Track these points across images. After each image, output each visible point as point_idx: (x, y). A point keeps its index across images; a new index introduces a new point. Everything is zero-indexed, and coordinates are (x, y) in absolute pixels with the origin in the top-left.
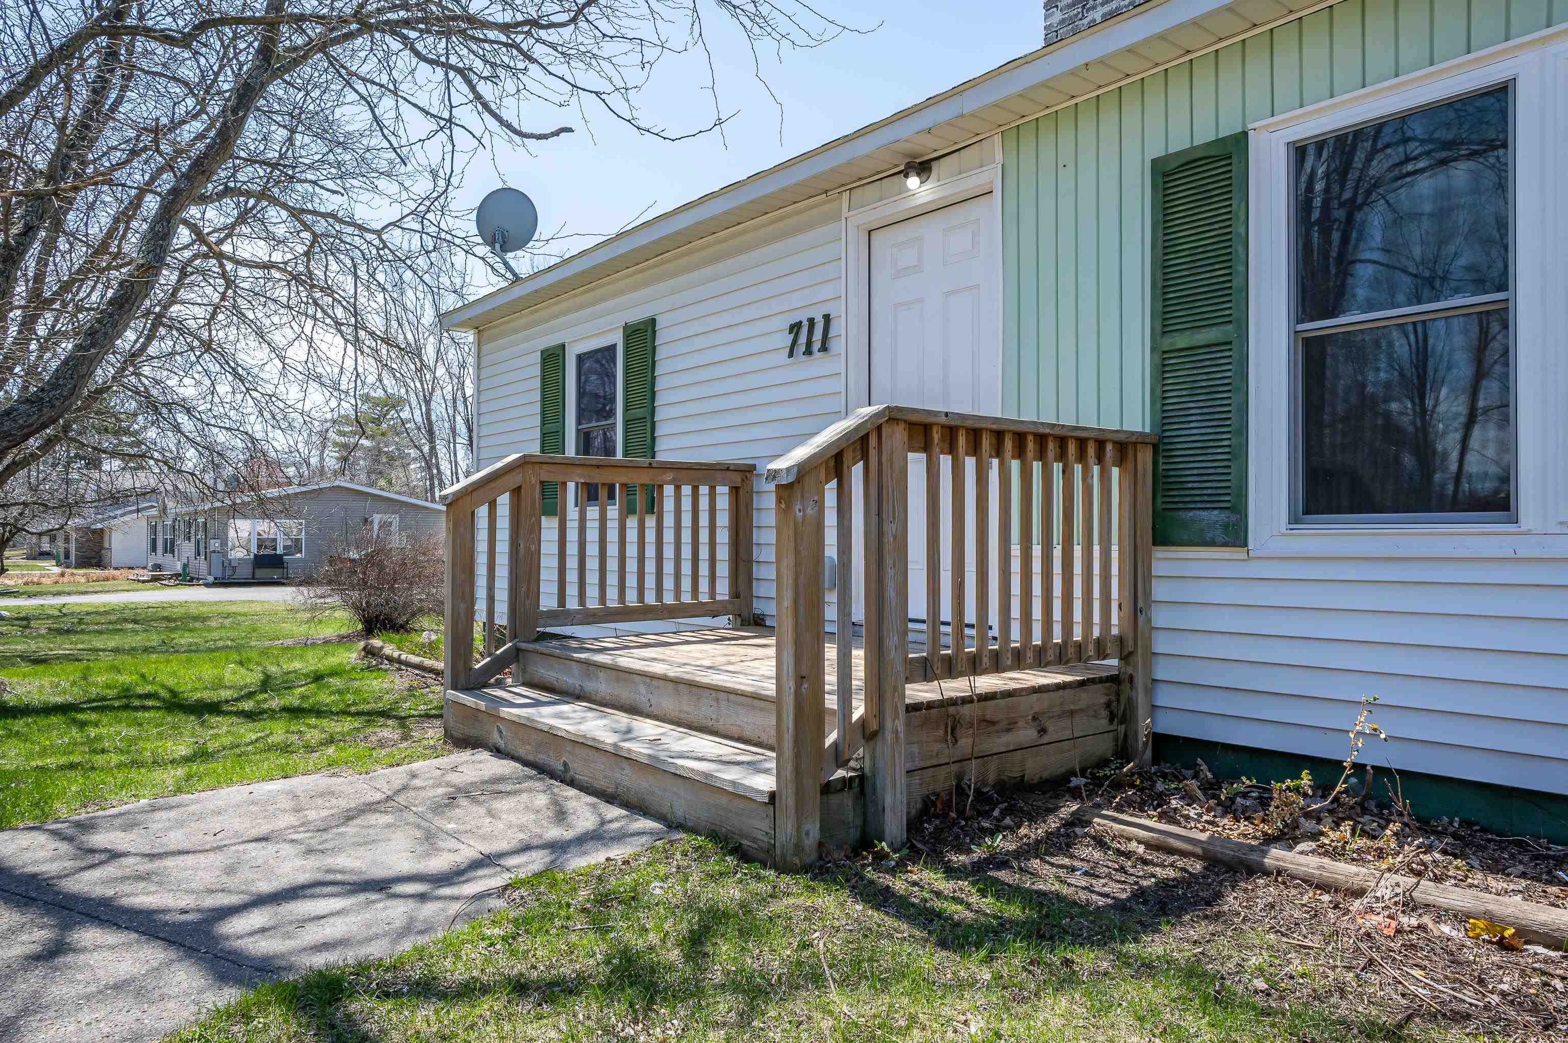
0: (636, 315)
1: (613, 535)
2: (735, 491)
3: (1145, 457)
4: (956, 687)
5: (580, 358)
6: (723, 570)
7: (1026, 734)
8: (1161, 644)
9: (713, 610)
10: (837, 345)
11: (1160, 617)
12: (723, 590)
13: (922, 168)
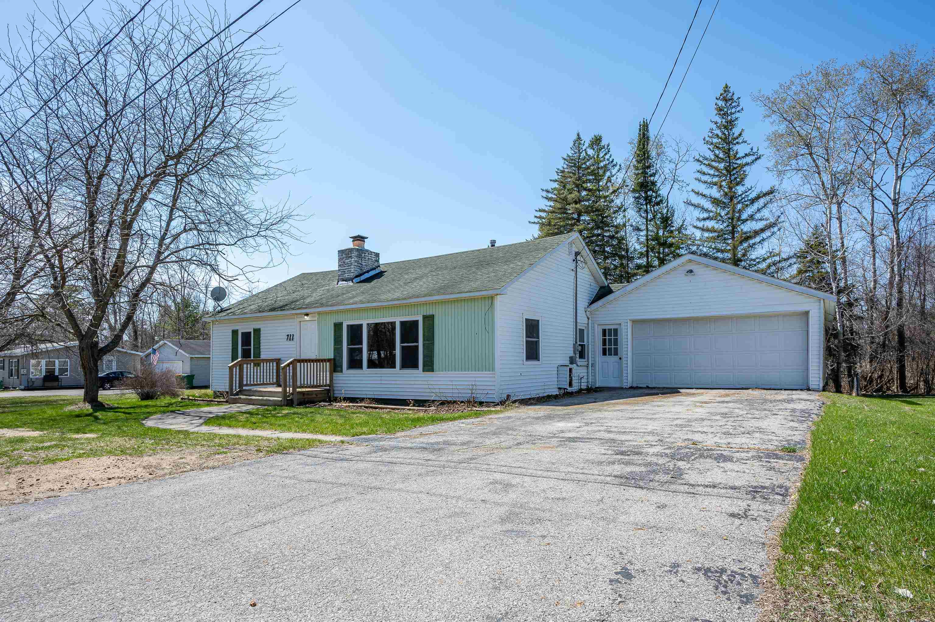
0: (257, 327)
1: (252, 371)
2: (277, 363)
3: (333, 362)
4: (304, 390)
5: (242, 333)
6: (275, 377)
7: (315, 396)
8: (335, 385)
9: (273, 384)
10: (295, 340)
11: (334, 382)
12: (275, 380)
13: (307, 315)
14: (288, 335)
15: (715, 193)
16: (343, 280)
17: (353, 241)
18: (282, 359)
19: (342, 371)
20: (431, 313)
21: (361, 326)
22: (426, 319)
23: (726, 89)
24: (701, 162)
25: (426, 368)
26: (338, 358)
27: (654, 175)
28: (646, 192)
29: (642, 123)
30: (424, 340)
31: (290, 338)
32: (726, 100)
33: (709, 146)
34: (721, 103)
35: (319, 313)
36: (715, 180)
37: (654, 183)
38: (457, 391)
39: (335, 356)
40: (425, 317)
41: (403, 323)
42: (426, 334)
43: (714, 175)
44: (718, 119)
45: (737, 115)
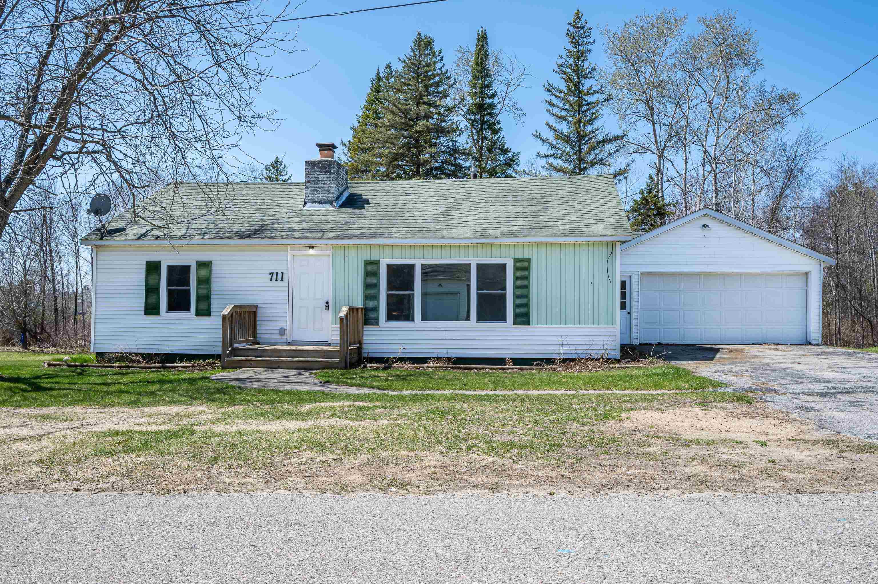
0: (204, 259)
2: (254, 312)
5: (169, 267)
8: (366, 342)
9: (249, 341)
10: (286, 280)
11: (365, 337)
13: (312, 247)
14: (272, 274)
15: (564, 128)
16: (315, 202)
17: (320, 150)
18: (260, 306)
19: (377, 323)
20: (526, 257)
21: (411, 267)
22: (518, 264)
23: (578, 16)
24: (550, 91)
25: (519, 321)
26: (370, 307)
27: (492, 97)
28: (482, 116)
29: (480, 32)
30: (515, 288)
31: (275, 277)
32: (578, 28)
33: (561, 75)
34: (572, 29)
35: (335, 247)
36: (564, 114)
37: (492, 106)
38: (567, 347)
39: (365, 304)
40: (517, 262)
41: (481, 268)
42: (519, 280)
43: (562, 109)
44: (571, 47)
45: (589, 47)
